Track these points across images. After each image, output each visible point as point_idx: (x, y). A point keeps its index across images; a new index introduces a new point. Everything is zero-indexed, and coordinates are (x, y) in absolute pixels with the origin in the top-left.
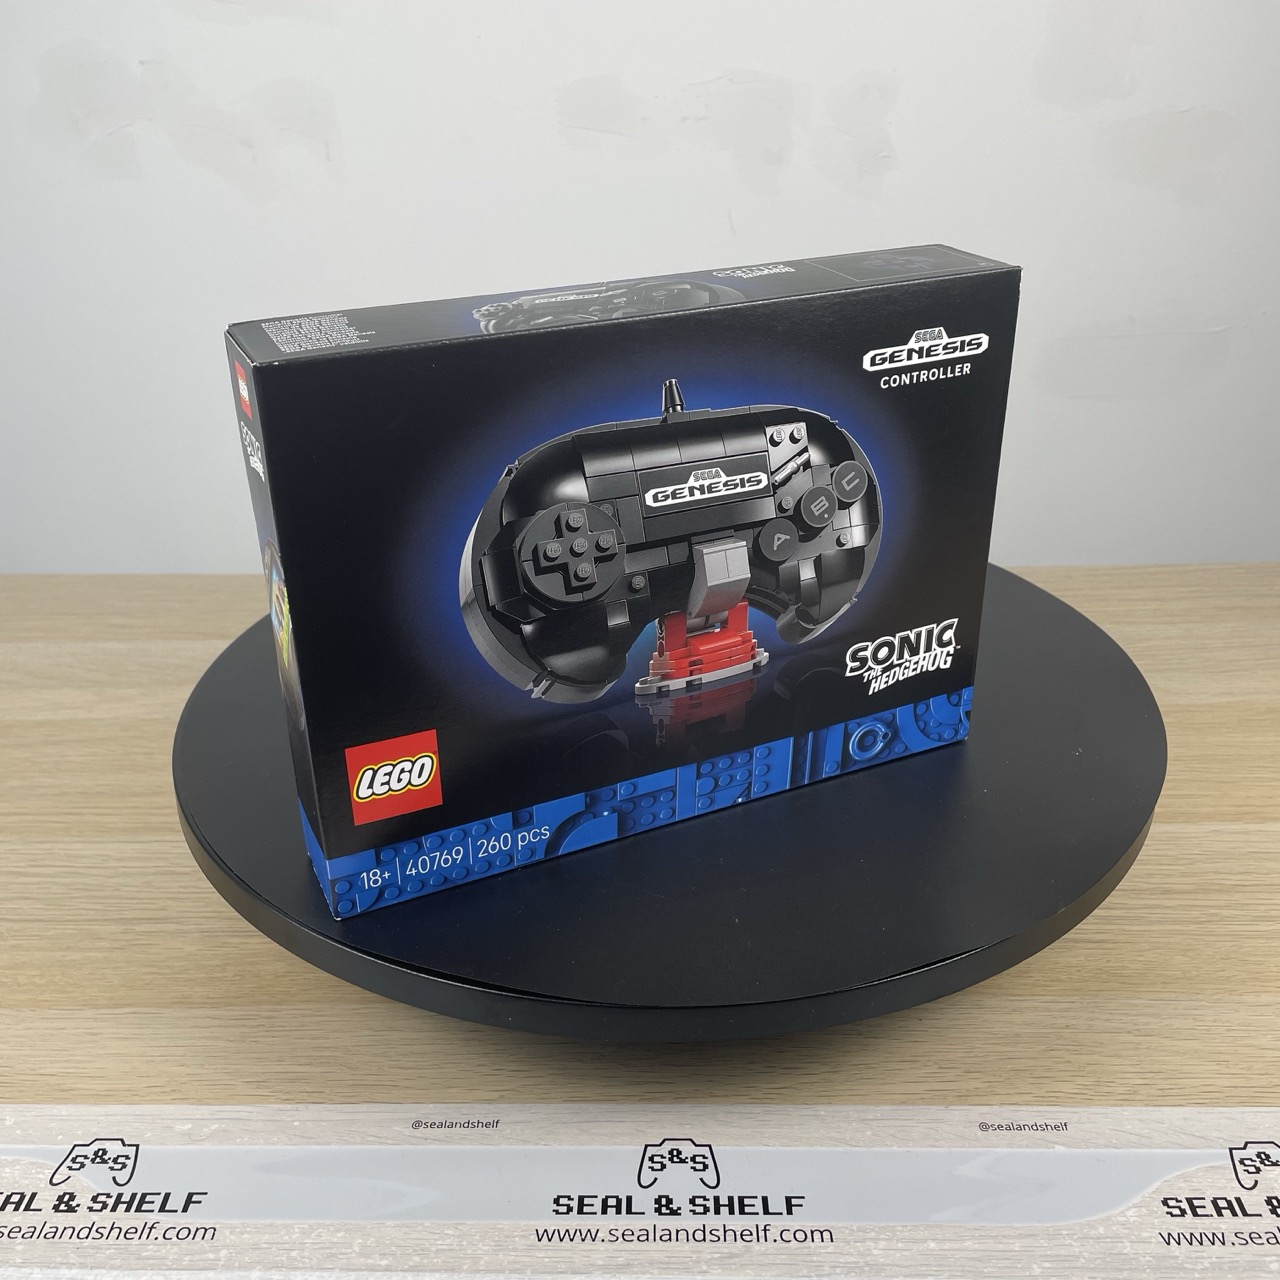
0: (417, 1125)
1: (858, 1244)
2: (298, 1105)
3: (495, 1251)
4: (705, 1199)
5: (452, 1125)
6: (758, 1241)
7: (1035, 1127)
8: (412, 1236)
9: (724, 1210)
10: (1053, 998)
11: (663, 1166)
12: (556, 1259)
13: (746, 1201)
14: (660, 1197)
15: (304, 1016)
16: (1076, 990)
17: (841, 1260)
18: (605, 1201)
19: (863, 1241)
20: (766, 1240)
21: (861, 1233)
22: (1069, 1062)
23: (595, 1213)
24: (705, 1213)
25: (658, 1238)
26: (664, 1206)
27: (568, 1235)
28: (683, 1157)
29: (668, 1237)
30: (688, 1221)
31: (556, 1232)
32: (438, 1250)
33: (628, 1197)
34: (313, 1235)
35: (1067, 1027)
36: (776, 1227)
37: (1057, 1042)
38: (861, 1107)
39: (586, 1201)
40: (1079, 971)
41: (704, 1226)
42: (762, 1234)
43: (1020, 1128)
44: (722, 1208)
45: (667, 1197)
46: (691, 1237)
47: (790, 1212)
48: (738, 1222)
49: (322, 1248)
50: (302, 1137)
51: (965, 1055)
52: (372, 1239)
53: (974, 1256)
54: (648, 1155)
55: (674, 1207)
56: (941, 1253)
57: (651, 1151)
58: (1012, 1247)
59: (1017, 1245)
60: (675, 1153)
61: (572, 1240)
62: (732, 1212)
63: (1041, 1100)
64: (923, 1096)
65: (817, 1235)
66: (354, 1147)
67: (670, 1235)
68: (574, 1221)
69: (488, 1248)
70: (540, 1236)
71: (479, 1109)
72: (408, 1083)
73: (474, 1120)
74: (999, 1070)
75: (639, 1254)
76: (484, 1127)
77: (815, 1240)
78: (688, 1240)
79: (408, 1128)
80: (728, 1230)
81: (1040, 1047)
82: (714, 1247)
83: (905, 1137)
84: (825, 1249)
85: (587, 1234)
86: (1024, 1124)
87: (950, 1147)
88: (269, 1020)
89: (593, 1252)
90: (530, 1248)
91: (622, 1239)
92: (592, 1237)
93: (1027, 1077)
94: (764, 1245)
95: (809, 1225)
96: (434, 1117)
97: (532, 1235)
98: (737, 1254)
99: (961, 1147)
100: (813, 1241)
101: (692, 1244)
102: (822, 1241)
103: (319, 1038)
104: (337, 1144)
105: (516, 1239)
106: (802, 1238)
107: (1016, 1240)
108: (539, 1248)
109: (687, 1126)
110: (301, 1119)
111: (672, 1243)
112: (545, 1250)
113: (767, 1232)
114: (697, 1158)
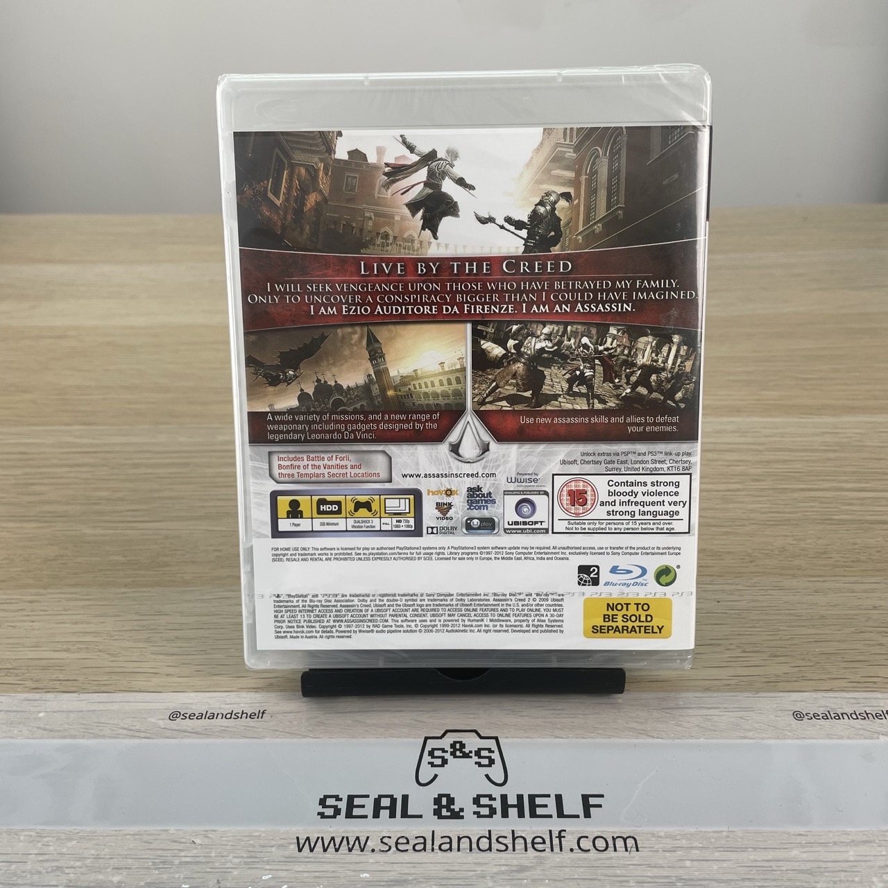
0: (174, 716)
1: (667, 854)
3: (246, 863)
4: (491, 798)
5: (213, 716)
6: (552, 850)
7: (854, 716)
8: (152, 846)
9: (513, 812)
10: (855, 579)
11: (445, 762)
12: (317, 874)
13: (538, 801)
14: (441, 796)
15: (68, 600)
16: (878, 571)
17: (649, 874)
18: (377, 801)
19: (674, 850)
20: (561, 850)
21: (669, 841)
22: (882, 645)
23: (366, 817)
24: (490, 816)
25: (436, 847)
26: (445, 807)
27: (333, 844)
28: (467, 750)
29: (448, 846)
30: (472, 826)
31: (320, 840)
32: (181, 863)
33: (403, 795)
34: (39, 845)
35: (875, 608)
36: (572, 833)
39: (357, 801)
40: (878, 551)
41: (490, 831)
42: (556, 841)
43: (838, 717)
44: (509, 809)
45: (448, 796)
48: (529, 827)
49: (47, 861)
50: (45, 730)
51: (768, 638)
52: (106, 850)
53: (803, 867)
54: (428, 749)
55: (456, 807)
56: (765, 864)
57: (431, 744)
58: (844, 856)
59: (851, 853)
60: (458, 746)
61: (337, 850)
62: (521, 815)
63: (856, 686)
64: (728, 682)
65: (620, 843)
67: (450, 843)
68: (341, 827)
69: (238, 860)
70: (301, 846)
71: (245, 698)
72: (170, 670)
73: (238, 709)
74: (807, 654)
75: (414, 867)
76: (248, 718)
77: (617, 849)
78: (471, 850)
79: (164, 719)
80: (518, 837)
81: (849, 629)
82: (501, 858)
83: (712, 728)
84: (631, 861)
85: (355, 843)
86: (843, 712)
87: (763, 739)
88: (31, 605)
89: (361, 865)
90: (288, 860)
91: (395, 849)
92: (360, 847)
93: (839, 661)
94: (559, 855)
95: (610, 831)
96: (194, 707)
97: (292, 843)
98: (527, 867)
99: (775, 739)
100: (615, 850)
101: (477, 855)
102: (626, 850)
103: (82, 623)
104: (83, 737)
105: (274, 849)
106: (602, 847)
107: (849, 847)
108: (300, 860)
109: (472, 716)
110: (49, 710)
111: (452, 852)
112: (305, 862)
113: (562, 839)
114: (482, 751)
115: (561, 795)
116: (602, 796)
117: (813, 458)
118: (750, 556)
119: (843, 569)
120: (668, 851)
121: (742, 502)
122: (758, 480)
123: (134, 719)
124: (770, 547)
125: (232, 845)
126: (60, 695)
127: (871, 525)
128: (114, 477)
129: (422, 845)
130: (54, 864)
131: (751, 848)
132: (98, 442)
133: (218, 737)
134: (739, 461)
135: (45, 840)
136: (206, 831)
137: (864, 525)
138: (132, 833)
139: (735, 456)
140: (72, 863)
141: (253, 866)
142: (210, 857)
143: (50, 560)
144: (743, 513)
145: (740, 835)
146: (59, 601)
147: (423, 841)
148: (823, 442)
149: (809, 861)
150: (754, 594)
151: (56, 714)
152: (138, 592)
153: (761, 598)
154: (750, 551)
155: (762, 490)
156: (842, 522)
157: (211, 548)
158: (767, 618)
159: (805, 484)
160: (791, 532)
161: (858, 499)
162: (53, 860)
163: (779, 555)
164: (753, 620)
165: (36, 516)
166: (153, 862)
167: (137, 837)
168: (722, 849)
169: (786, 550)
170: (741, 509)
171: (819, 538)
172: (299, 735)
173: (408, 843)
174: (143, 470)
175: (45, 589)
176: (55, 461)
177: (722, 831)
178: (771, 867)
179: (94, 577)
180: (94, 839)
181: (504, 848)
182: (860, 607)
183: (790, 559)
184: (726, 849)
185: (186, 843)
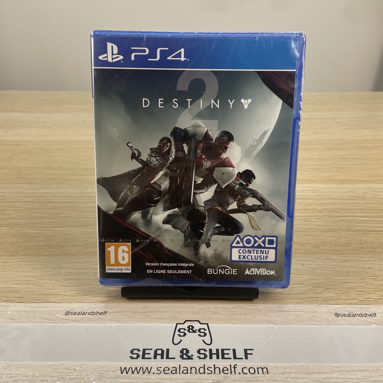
0: (67, 313)
1: (281, 375)
2: (12, 303)
3: (98, 378)
4: (205, 350)
5: (84, 314)
6: (231, 373)
7: (361, 315)
8: (57, 371)
9: (214, 356)
11: (185, 334)
13: (225, 352)
14: (183, 349)
15: (21, 262)
16: (371, 252)
18: (156, 352)
19: (283, 374)
20: (235, 373)
21: (282, 369)
22: (373, 284)
23: (151, 358)
24: (204, 358)
25: (181, 372)
26: (185, 354)
27: (136, 370)
28: (194, 329)
29: (186, 371)
30: (197, 363)
31: (131, 368)
32: (70, 379)
33: (167, 349)
34: (8, 370)
35: (370, 268)
36: (240, 366)
37: (367, 275)
38: (278, 305)
39: (147, 352)
40: (371, 244)
41: (204, 365)
42: (233, 369)
43: (354, 316)
44: (213, 355)
45: (186, 349)
46: (198, 371)
47: (246, 358)
48: (221, 363)
49: (11, 377)
50: (11, 319)
51: (324, 281)
52: (37, 372)
54: (178, 328)
55: (190, 354)
57: (179, 326)
58: (356, 377)
59: (360, 375)
60: (191, 327)
61: (138, 373)
62: (218, 358)
63: (362, 302)
64: (307, 300)
65: (260, 370)
66: (35, 324)
67: (187, 370)
68: (140, 363)
69: (95, 377)
70: (122, 371)
71: (98, 306)
72: (65, 293)
73: (95, 311)
74: (341, 288)
75: (171, 380)
76: (100, 315)
77: (259, 373)
78: (196, 373)
79: (63, 315)
80: (216, 368)
81: (358, 277)
82: (209, 377)
83: (300, 320)
84: (265, 378)
85: (146, 370)
86: (356, 314)
87: (322, 325)
88: (5, 264)
89: (148, 380)
90: (117, 377)
91: (163, 373)
92: (148, 372)
93: (354, 291)
94: (234, 376)
95: (256, 365)
96: (76, 309)
97: (118, 370)
98: (220, 381)
99: (327, 325)
100: (258, 373)
101: (199, 375)
102: (263, 374)
103: (27, 272)
104: (27, 323)
105: (110, 373)
106: (253, 372)
107: (358, 373)
108: (122, 377)
109: (197, 314)
110: (12, 310)
111: (188, 374)
112: (124, 378)
113: (236, 369)
114: (201, 330)
115: (235, 349)
116: (253, 350)
117: (343, 203)
118: (316, 245)
119: (356, 251)
120: (281, 374)
121: (314, 222)
122: (320, 212)
123: (49, 315)
124: (325, 241)
125: (92, 371)
126: (17, 304)
127: (368, 232)
128: (42, 207)
129: (175, 371)
130: (14, 379)
131: (317, 373)
132: (35, 192)
133: (86, 323)
134: (312, 203)
135: (10, 368)
136: (81, 364)
137: (365, 232)
138: (49, 365)
139: (310, 201)
140: (22, 378)
141: (101, 380)
142: (83, 376)
143: (13, 244)
144: (314, 226)
145: (312, 367)
146: (17, 262)
147: (175, 369)
148: (348, 196)
149: (341, 378)
150: (318, 262)
151: (15, 312)
152: (51, 258)
153: (321, 263)
154: (317, 243)
155: (322, 216)
156: (356, 230)
157: (83, 239)
158: (324, 272)
159: (340, 214)
160: (334, 235)
161: (363, 221)
162: (14, 377)
163: (329, 245)
164: (318, 273)
165: (7, 224)
166: (58, 378)
167: (51, 367)
168: (304, 373)
169: (332, 243)
170: (313, 224)
171: (346, 238)
172: (122, 322)
173: (169, 370)
174: (54, 205)
175: (11, 257)
176: (15, 200)
177: (304, 365)
178: (325, 381)
179: (32, 252)
180: (32, 368)
181: (210, 372)
182: (364, 268)
183: (334, 247)
184: (306, 373)
185: (72, 370)
